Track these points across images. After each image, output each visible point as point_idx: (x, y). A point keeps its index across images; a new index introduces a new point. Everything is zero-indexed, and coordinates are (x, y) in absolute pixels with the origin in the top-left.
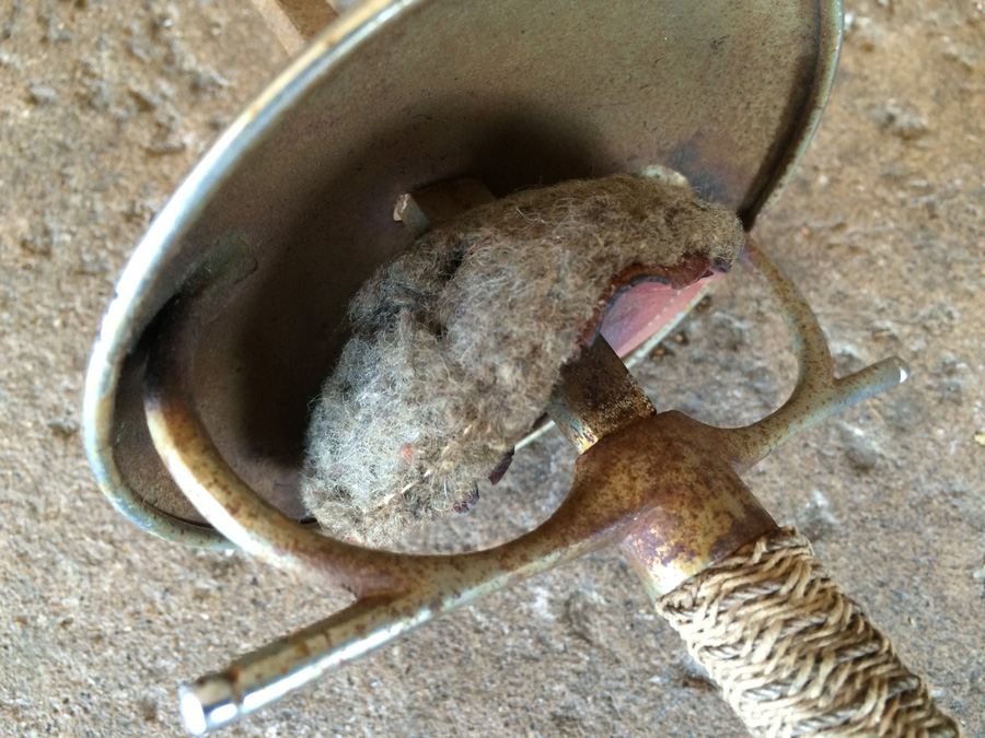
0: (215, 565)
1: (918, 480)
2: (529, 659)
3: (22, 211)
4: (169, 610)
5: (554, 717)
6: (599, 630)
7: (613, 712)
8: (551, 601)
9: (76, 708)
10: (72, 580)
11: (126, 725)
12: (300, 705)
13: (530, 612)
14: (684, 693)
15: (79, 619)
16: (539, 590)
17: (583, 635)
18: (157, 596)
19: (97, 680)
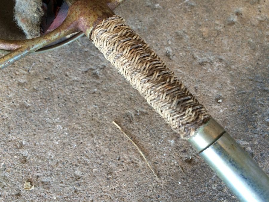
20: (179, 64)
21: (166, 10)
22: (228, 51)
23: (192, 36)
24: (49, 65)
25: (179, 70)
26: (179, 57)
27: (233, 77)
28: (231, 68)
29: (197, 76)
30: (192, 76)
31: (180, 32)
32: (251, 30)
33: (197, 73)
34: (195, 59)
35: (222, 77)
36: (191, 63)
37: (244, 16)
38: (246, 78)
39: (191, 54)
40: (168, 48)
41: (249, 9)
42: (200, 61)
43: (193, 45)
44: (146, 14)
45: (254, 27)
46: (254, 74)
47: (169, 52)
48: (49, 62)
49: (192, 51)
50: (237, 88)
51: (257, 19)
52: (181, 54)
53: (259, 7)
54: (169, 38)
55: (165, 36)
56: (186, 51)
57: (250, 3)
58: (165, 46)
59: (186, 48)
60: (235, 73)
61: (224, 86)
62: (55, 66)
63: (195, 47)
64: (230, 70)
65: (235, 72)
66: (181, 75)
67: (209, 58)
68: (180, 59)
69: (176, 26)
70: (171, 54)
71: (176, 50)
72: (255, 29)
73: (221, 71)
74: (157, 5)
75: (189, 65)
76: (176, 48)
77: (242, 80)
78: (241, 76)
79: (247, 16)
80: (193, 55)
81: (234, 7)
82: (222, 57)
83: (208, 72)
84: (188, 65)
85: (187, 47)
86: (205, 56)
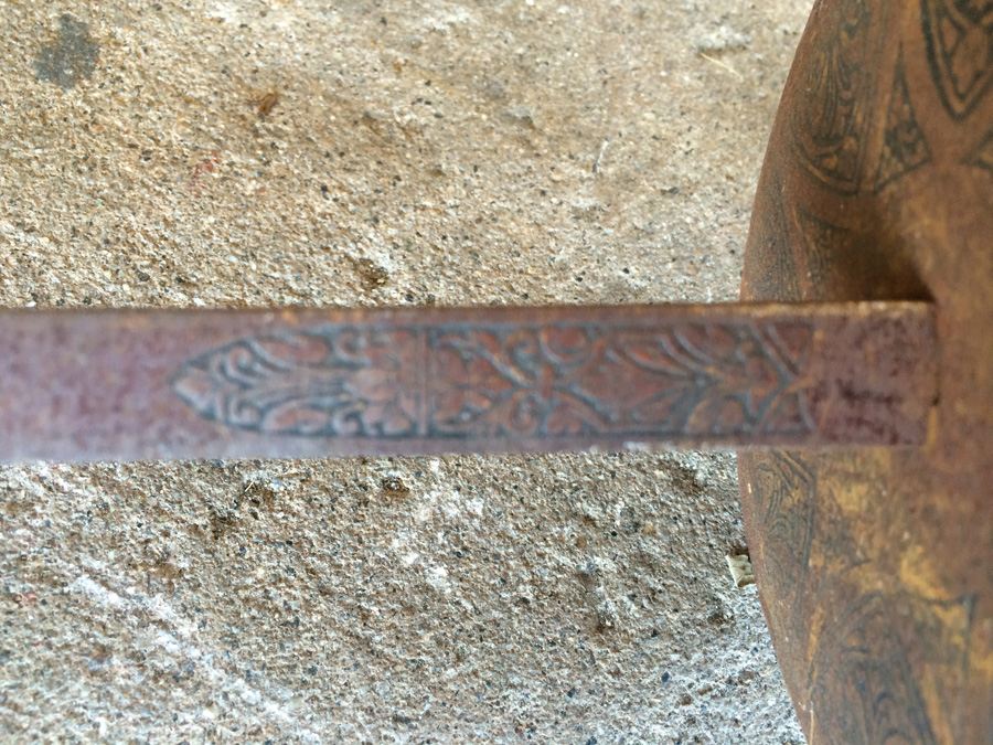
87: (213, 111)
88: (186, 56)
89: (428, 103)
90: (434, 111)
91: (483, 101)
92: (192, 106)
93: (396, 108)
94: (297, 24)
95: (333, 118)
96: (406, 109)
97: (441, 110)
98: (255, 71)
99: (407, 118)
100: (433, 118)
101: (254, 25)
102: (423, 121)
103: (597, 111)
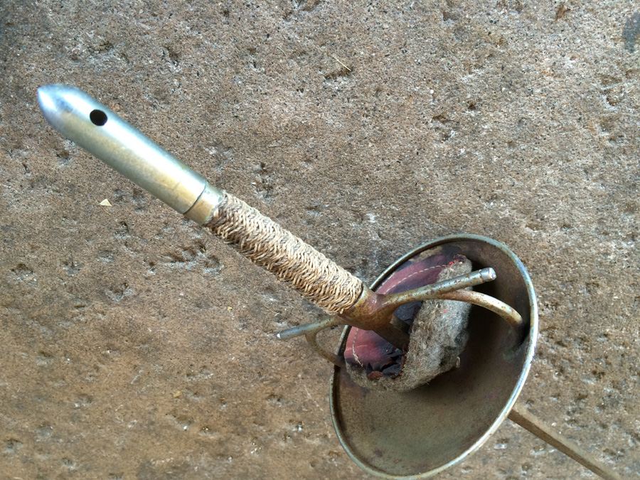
0: (496, 198)
1: (249, 290)
2: (374, 199)
3: (601, 296)
4: (511, 179)
5: (360, 184)
6: (350, 215)
7: (340, 191)
8: (369, 219)
9: (540, 138)
10: (551, 179)
11: (519, 138)
12: (454, 163)
13: (376, 214)
14: (316, 204)
15: (546, 167)
16: (374, 222)
17: (355, 212)
18: (516, 183)
19: (534, 149)
20: (151, 40)
21: (196, 145)
22: (65, 78)
23: (139, 100)
24: (386, 8)
25: (148, 28)
26: (152, 55)
27: (44, 26)
28: (53, 44)
29: (111, 19)
30: (121, 19)
31: (161, 105)
32: (33, 127)
33: (112, 26)
34: (123, 55)
35: (65, 24)
36: (128, 46)
37: (53, 152)
38: (21, 27)
39: (132, 63)
40: (177, 71)
41: (45, 167)
42: (112, 51)
43: (133, 82)
44: (229, 133)
45: (28, 133)
46: (7, 38)
47: (174, 63)
48: (386, 12)
49: (132, 70)
50: (32, 4)
51: (27, 150)
52: (150, 62)
53: (29, 175)
54: (179, 91)
55: (188, 94)
56: (142, 68)
57: (47, 178)
58: (183, 74)
59: (144, 74)
60: (42, 35)
61: (56, 5)
62: (373, 7)
63: (127, 77)
64: (53, 39)
65: (43, 37)
66: (141, 18)
67: (97, 60)
68: (151, 51)
69: (170, 116)
70: (169, 59)
71: (161, 69)
72: (27, 130)
73: (69, 37)
74: (213, 152)
75: (131, 41)
76: (163, 73)
77: (26, 21)
78: (30, 29)
79: (48, 154)
80: (128, 62)
81: (74, 167)
82: (74, 66)
83: (92, 32)
84: (133, 39)
85: (141, 76)
86: (106, 63)
87: (583, 6)
88: (590, 36)
89: (491, 21)
90: (490, 17)
91: (466, 26)
92: (591, 8)
93: (506, 17)
94: (541, 61)
95: (535, 8)
96: (502, 17)
97: (487, 18)
98: (562, 31)
99: (502, 12)
100: (491, 12)
101: (559, 57)
102: (496, 11)
103: (412, 26)
